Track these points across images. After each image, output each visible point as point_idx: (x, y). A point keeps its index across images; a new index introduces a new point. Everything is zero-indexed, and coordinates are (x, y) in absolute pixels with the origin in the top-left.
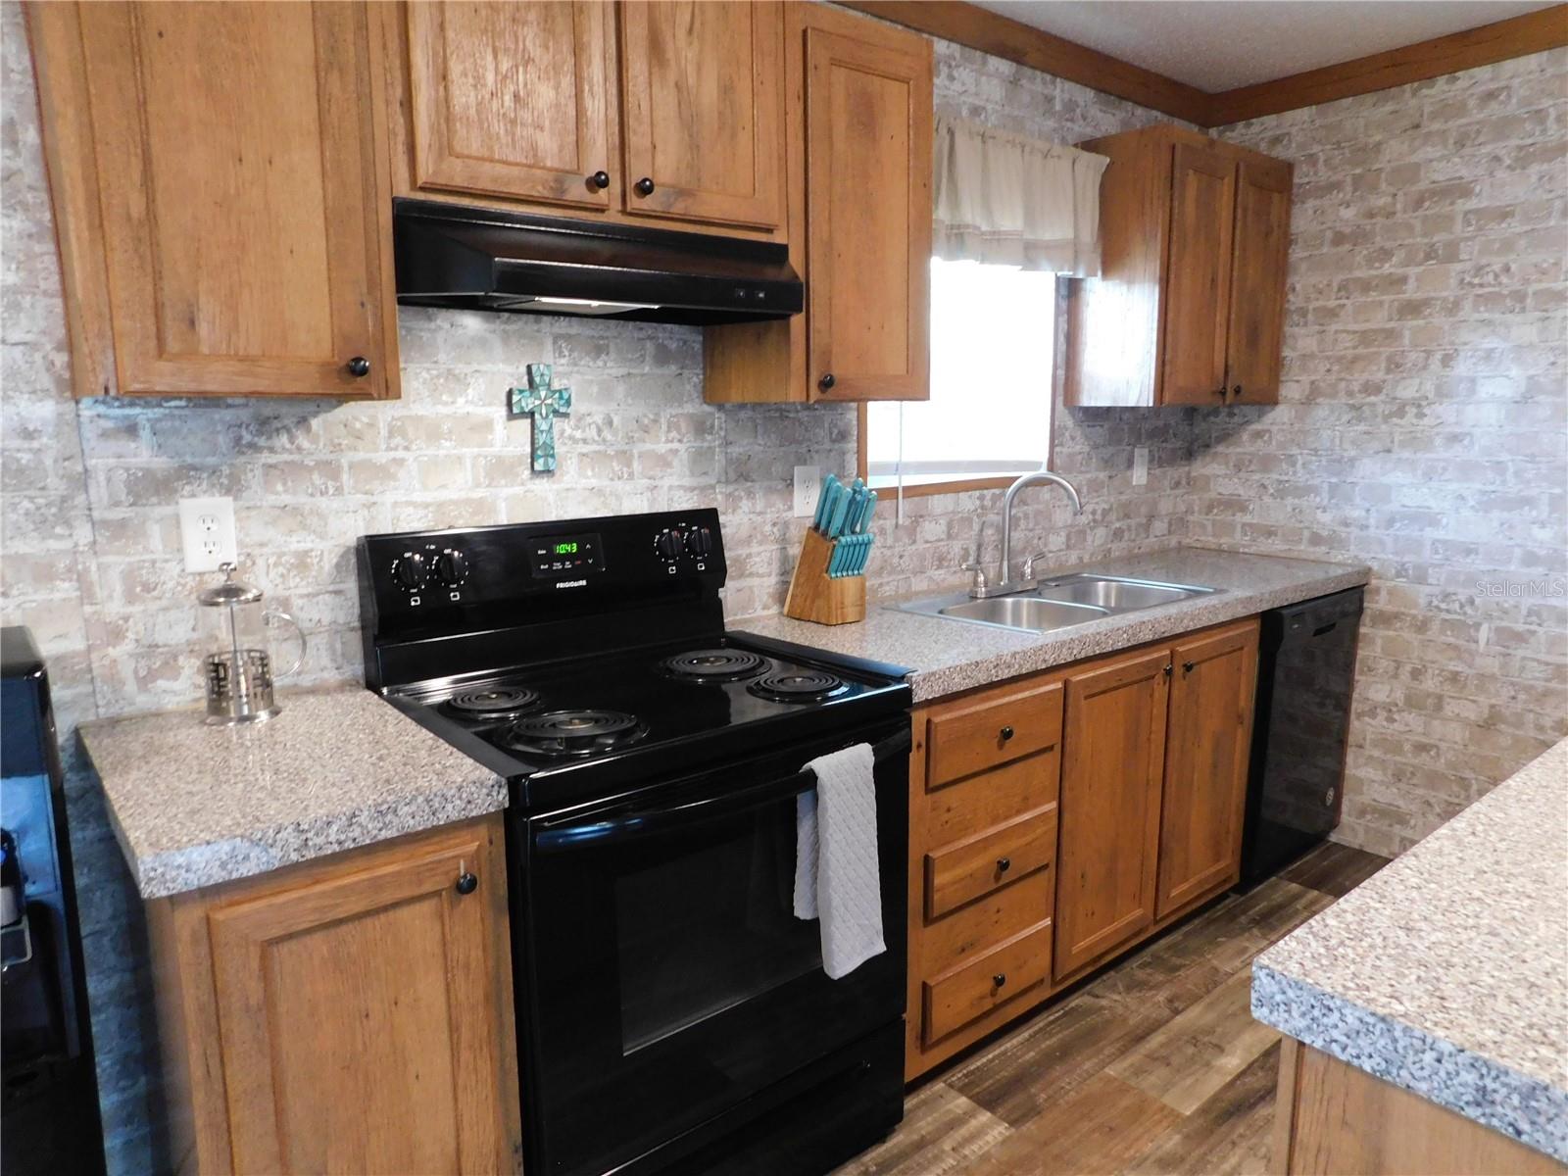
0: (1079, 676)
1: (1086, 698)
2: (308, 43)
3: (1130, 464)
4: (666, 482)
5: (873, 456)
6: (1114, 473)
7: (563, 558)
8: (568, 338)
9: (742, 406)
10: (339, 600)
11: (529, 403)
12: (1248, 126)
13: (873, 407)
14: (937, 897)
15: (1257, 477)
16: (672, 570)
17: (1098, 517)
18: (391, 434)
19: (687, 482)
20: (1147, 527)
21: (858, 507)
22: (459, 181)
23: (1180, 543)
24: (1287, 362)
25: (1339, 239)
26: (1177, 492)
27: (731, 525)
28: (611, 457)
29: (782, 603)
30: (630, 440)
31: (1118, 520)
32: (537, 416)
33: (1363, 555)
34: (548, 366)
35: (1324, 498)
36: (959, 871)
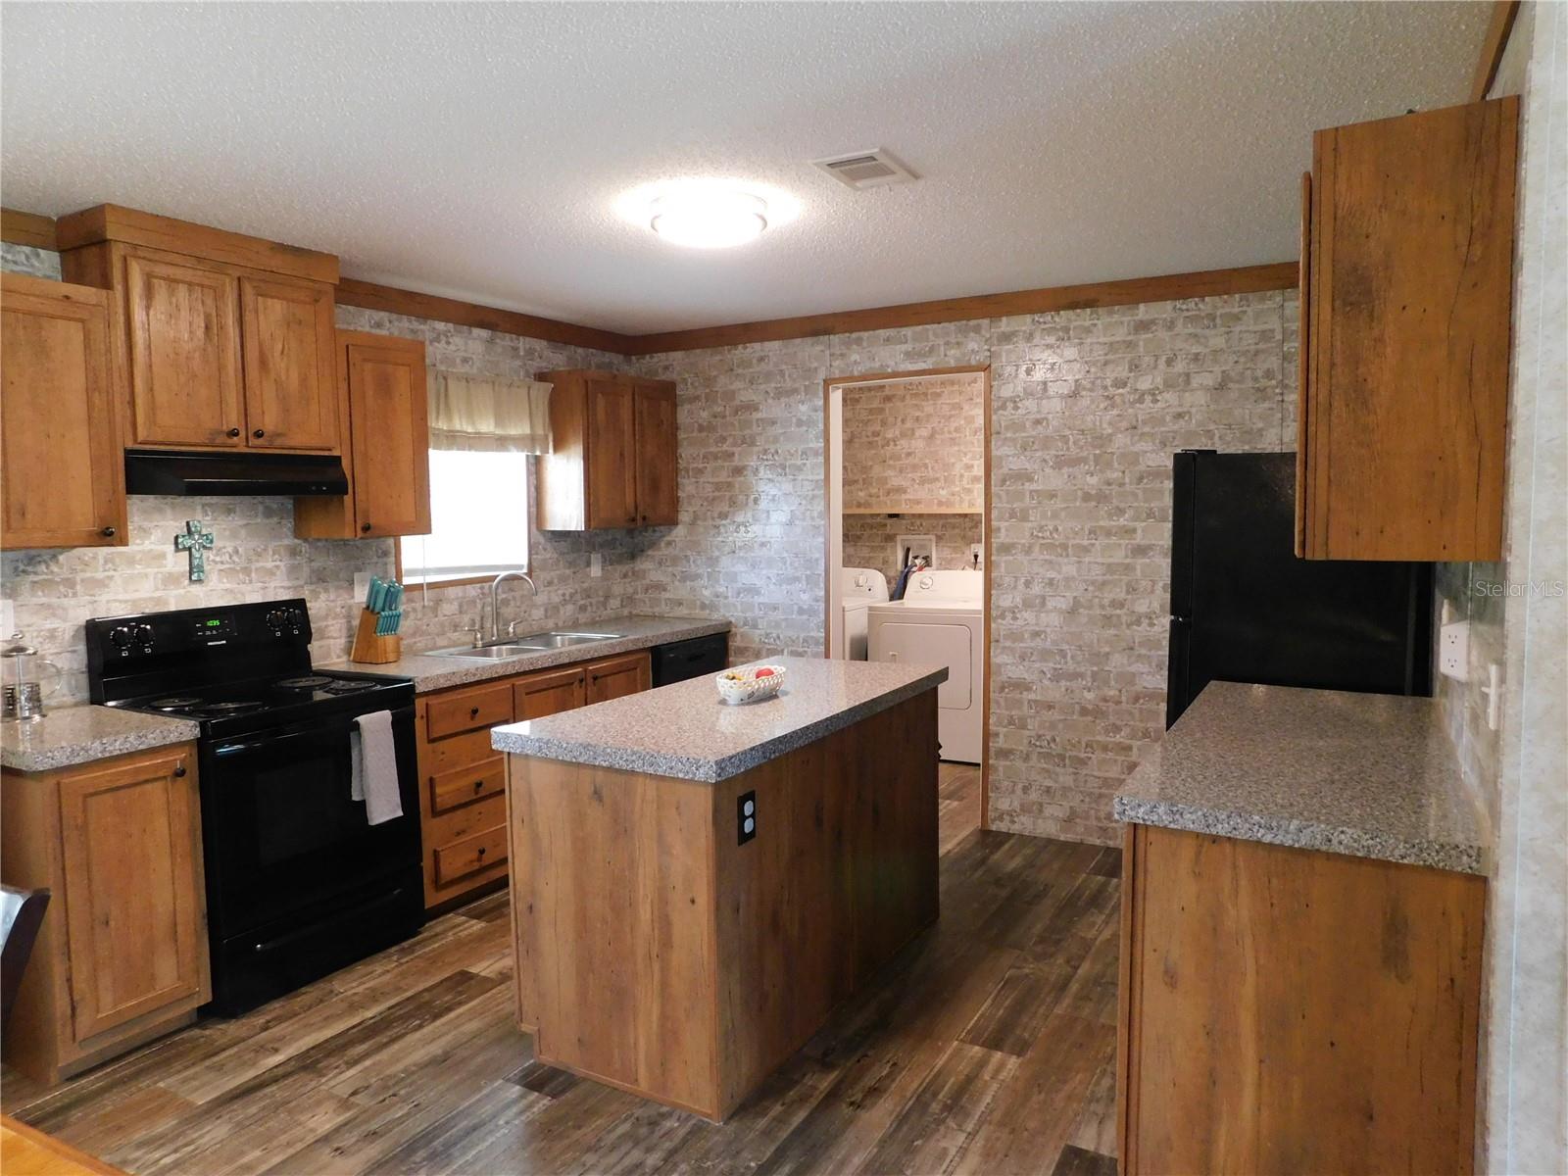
0: (519, 682)
1: (527, 694)
2: (83, 379)
3: (588, 564)
4: (272, 585)
5: (406, 565)
6: (576, 570)
7: (211, 628)
8: (210, 505)
9: (319, 540)
10: (75, 655)
11: (188, 542)
12: (651, 358)
13: (404, 539)
14: (438, 800)
15: (670, 569)
16: (278, 634)
17: (567, 598)
18: (106, 562)
19: (286, 584)
20: (604, 604)
21: (392, 596)
22: (160, 439)
23: (630, 613)
24: (681, 499)
25: (701, 429)
26: (626, 580)
27: (315, 608)
28: (237, 571)
29: (350, 655)
30: (250, 561)
31: (582, 599)
32: (193, 550)
33: (727, 615)
34: (199, 522)
35: (705, 581)
36: (451, 787)
